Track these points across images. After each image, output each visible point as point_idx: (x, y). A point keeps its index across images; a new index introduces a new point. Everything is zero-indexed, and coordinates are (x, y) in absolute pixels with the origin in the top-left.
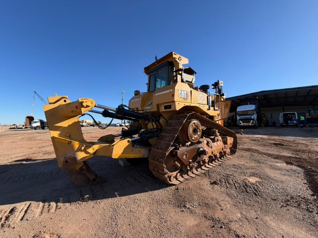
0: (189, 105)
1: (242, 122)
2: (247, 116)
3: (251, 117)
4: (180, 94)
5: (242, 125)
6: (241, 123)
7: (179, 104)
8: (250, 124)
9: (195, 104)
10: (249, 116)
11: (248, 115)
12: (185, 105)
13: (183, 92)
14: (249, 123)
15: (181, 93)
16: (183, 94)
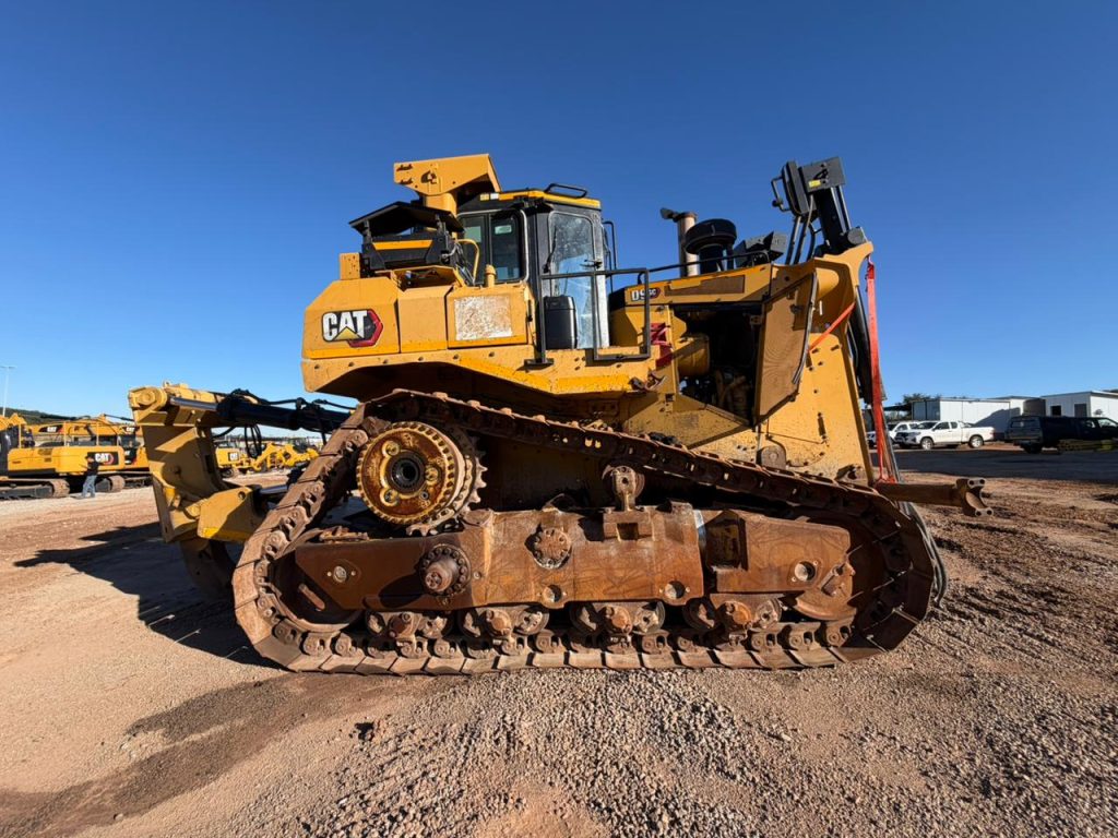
0: (381, 363)
4: (331, 327)
7: (317, 367)
9: (420, 355)
12: (351, 369)
13: (346, 316)
15: (335, 322)
16: (351, 325)
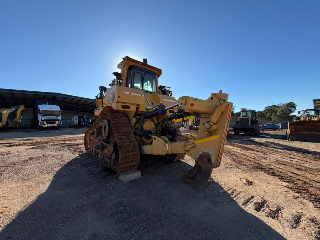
1: (46, 122)
2: (53, 117)
3: (58, 118)
5: (47, 126)
6: (45, 124)
8: (56, 126)
10: (55, 117)
11: (54, 115)
14: (55, 124)
